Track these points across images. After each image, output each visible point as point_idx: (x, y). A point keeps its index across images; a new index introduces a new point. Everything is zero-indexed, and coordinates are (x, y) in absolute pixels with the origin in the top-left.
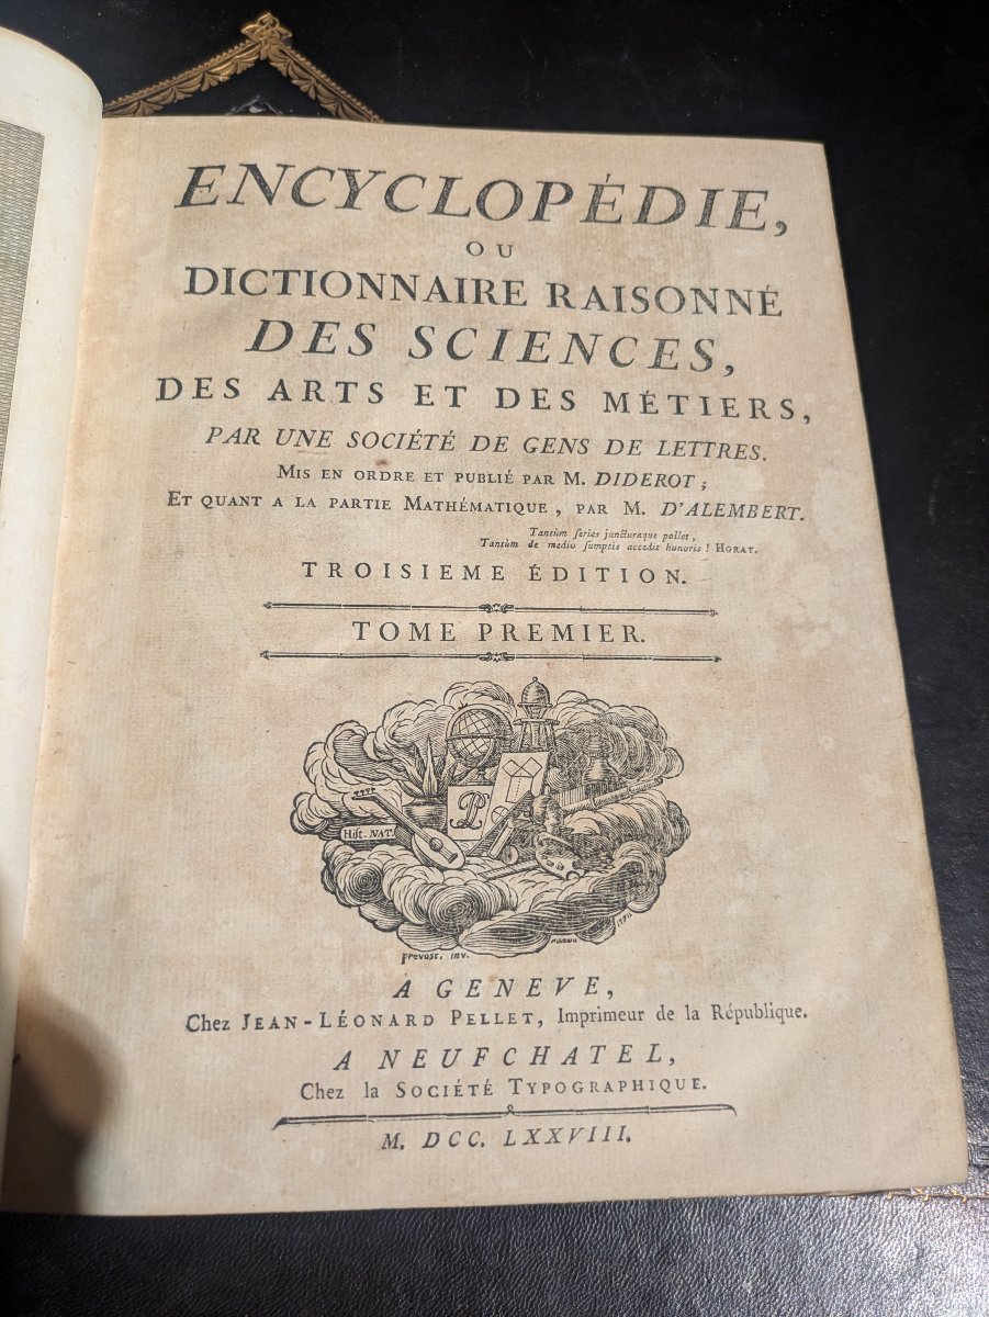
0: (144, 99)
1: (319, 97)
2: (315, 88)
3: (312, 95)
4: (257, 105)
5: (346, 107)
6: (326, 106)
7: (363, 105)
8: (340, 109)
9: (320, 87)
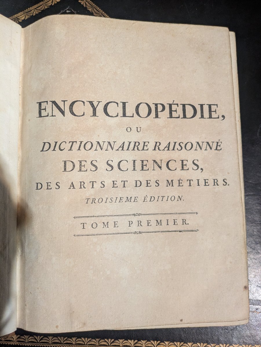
0: (36, 9)
1: (87, 6)
2: (85, 3)
3: (85, 6)
4: (68, 10)
5: (94, 9)
6: (89, 9)
7: (100, 9)
8: (93, 10)
9: (87, 3)
